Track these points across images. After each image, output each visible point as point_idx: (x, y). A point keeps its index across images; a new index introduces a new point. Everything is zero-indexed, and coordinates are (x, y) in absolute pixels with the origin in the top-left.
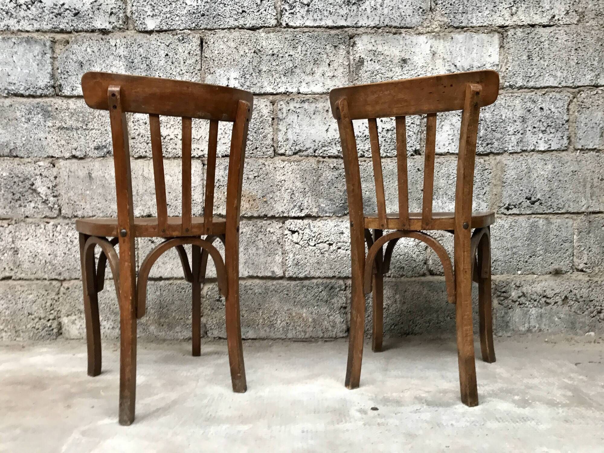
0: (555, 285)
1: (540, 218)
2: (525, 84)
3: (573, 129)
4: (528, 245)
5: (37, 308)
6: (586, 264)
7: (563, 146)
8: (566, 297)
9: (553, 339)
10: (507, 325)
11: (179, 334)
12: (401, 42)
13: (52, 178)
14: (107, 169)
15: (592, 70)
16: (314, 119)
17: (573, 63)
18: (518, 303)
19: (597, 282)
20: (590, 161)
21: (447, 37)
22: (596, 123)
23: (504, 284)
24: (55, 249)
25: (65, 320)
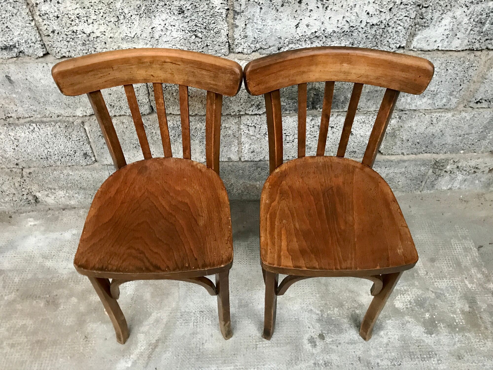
5: (7, 188)
10: (433, 186)
14: (28, 72)
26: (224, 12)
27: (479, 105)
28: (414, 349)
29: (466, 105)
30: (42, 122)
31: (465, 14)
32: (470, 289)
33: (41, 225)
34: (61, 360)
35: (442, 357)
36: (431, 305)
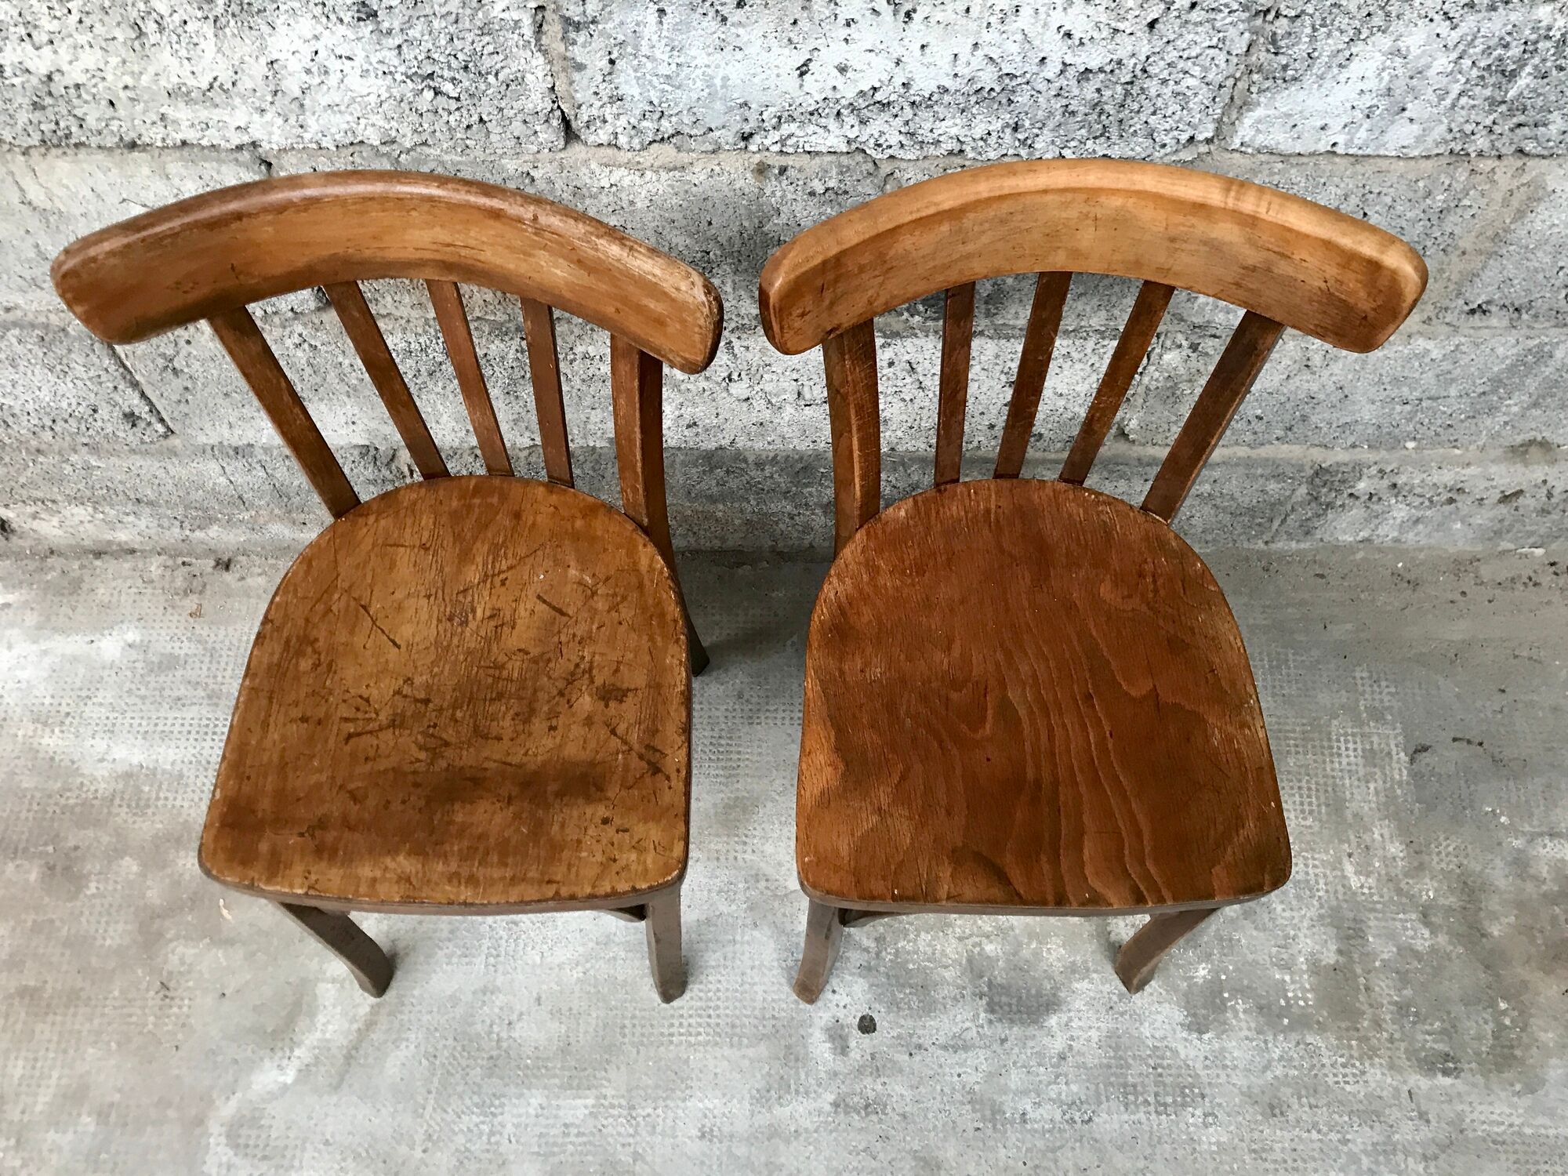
8: (1519, 493)
9: (1419, 566)
10: (1309, 533)
16: (739, 24)
23: (1346, 468)
26: (527, 17)
27: (1478, 320)
28: (1141, 1074)
29: (1430, 319)
31: (1440, 42)
32: (1355, 894)
33: (26, 605)
34: (91, 1051)
35: (1220, 1105)
36: (1221, 939)
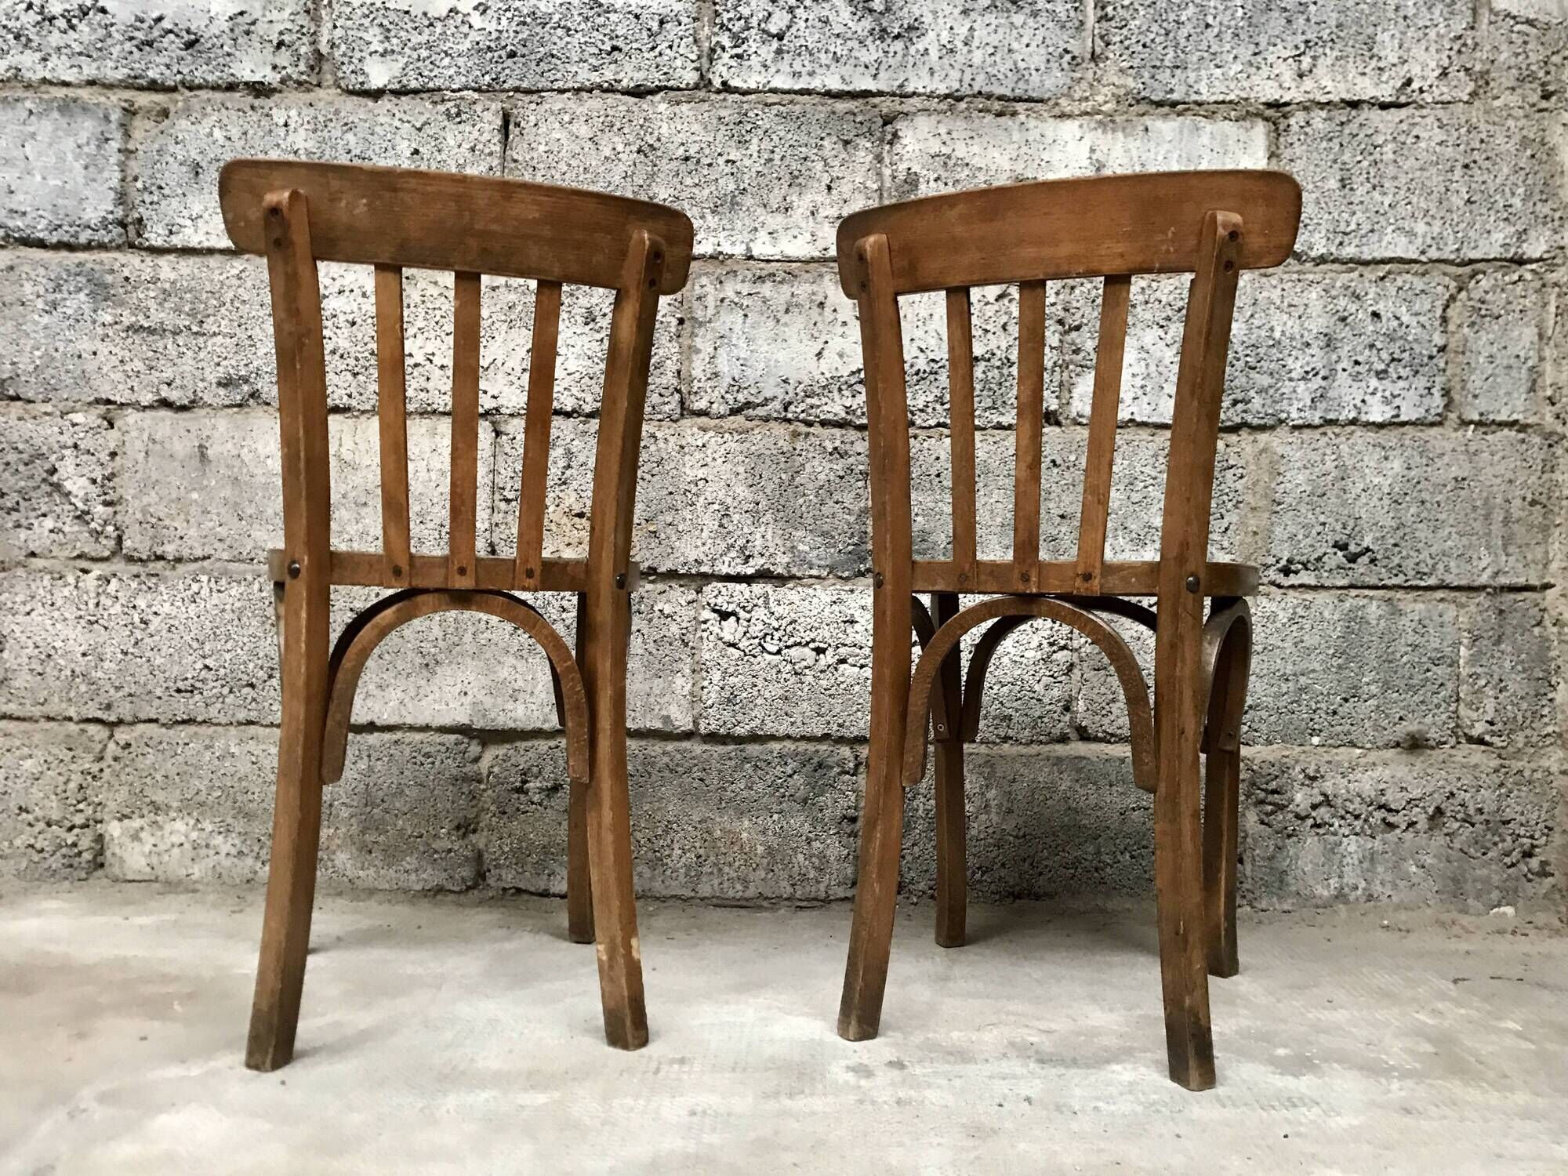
0: (1410, 778)
1: (1371, 598)
2: (1333, 250)
3: (1458, 371)
4: (1340, 667)
5: (41, 795)
6: (1491, 723)
7: (1433, 412)
8: (1439, 811)
9: (1404, 923)
10: (1281, 881)
11: (413, 877)
12: (1016, 136)
13: (104, 457)
14: (248, 439)
15: (1506, 219)
16: (786, 324)
17: (1457, 201)
18: (1310, 821)
19: (1520, 772)
20: (1501, 454)
21: (1134, 128)
22: (1518, 356)
23: (1274, 771)
24: (101, 640)
25: (114, 829)
26: (675, 322)
27: (1293, 580)
30: (225, 572)
31: (1162, 343)
32: (1433, 1026)
35: (1340, 1107)
36: (1295, 1039)
